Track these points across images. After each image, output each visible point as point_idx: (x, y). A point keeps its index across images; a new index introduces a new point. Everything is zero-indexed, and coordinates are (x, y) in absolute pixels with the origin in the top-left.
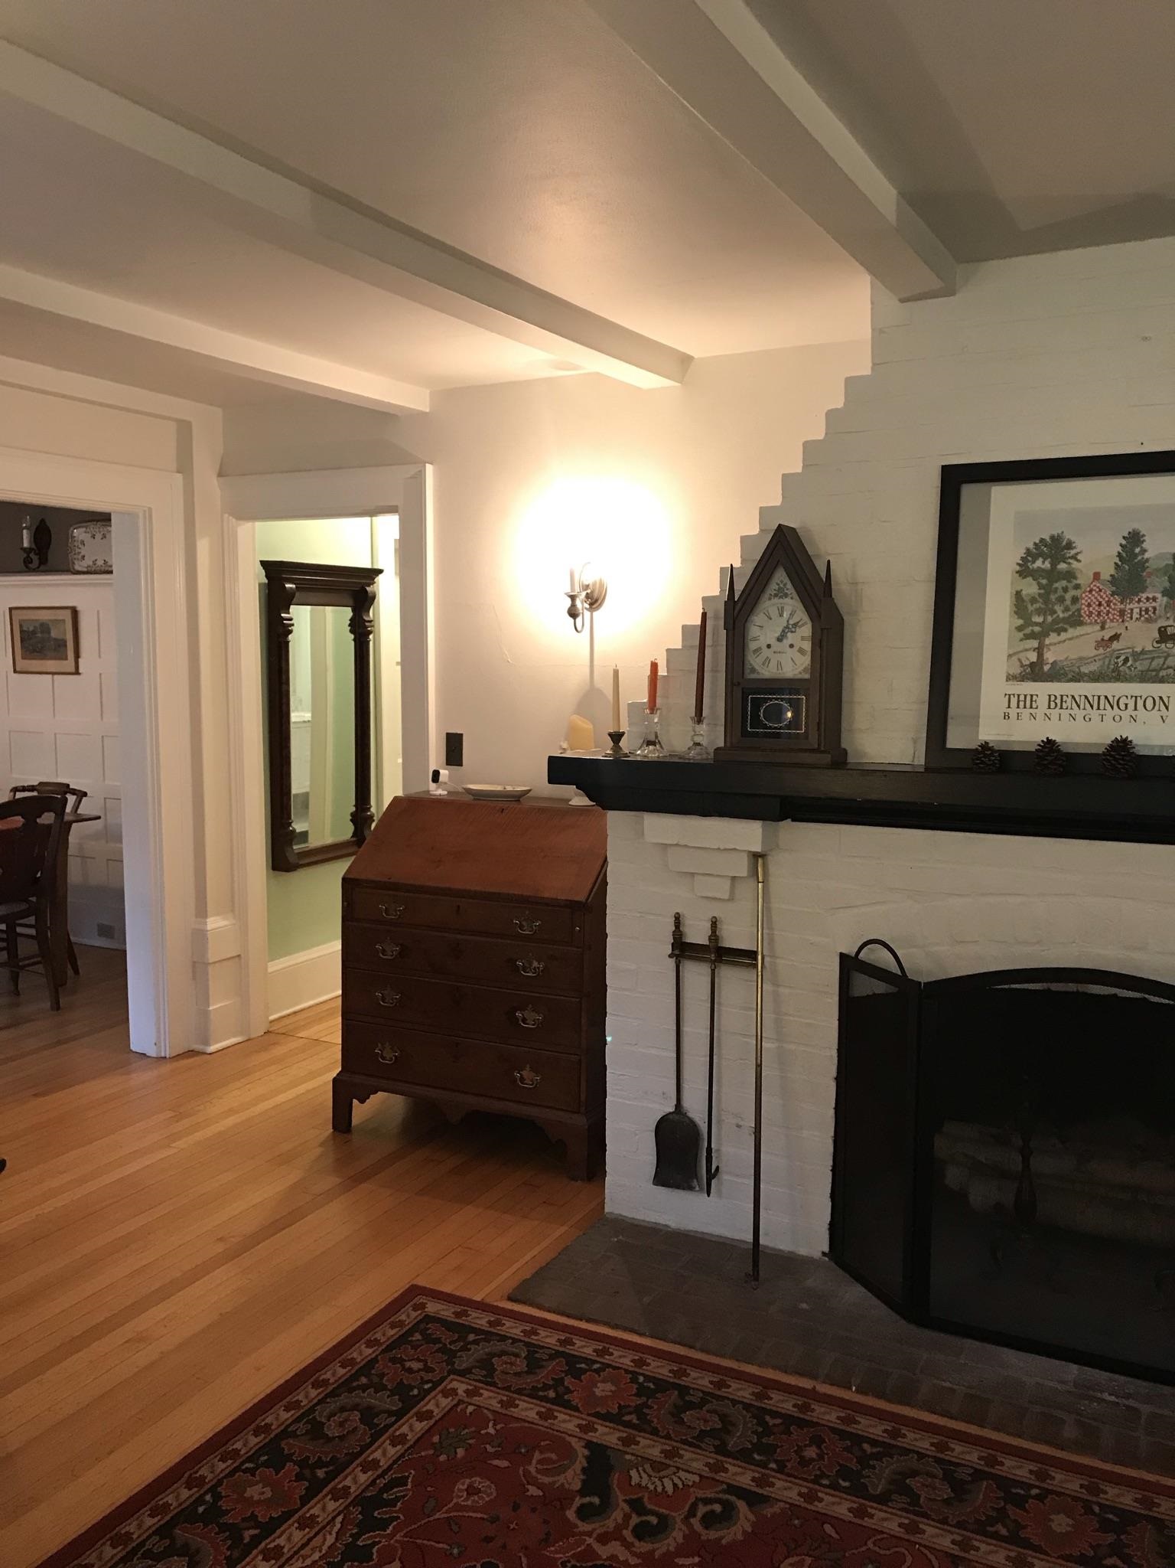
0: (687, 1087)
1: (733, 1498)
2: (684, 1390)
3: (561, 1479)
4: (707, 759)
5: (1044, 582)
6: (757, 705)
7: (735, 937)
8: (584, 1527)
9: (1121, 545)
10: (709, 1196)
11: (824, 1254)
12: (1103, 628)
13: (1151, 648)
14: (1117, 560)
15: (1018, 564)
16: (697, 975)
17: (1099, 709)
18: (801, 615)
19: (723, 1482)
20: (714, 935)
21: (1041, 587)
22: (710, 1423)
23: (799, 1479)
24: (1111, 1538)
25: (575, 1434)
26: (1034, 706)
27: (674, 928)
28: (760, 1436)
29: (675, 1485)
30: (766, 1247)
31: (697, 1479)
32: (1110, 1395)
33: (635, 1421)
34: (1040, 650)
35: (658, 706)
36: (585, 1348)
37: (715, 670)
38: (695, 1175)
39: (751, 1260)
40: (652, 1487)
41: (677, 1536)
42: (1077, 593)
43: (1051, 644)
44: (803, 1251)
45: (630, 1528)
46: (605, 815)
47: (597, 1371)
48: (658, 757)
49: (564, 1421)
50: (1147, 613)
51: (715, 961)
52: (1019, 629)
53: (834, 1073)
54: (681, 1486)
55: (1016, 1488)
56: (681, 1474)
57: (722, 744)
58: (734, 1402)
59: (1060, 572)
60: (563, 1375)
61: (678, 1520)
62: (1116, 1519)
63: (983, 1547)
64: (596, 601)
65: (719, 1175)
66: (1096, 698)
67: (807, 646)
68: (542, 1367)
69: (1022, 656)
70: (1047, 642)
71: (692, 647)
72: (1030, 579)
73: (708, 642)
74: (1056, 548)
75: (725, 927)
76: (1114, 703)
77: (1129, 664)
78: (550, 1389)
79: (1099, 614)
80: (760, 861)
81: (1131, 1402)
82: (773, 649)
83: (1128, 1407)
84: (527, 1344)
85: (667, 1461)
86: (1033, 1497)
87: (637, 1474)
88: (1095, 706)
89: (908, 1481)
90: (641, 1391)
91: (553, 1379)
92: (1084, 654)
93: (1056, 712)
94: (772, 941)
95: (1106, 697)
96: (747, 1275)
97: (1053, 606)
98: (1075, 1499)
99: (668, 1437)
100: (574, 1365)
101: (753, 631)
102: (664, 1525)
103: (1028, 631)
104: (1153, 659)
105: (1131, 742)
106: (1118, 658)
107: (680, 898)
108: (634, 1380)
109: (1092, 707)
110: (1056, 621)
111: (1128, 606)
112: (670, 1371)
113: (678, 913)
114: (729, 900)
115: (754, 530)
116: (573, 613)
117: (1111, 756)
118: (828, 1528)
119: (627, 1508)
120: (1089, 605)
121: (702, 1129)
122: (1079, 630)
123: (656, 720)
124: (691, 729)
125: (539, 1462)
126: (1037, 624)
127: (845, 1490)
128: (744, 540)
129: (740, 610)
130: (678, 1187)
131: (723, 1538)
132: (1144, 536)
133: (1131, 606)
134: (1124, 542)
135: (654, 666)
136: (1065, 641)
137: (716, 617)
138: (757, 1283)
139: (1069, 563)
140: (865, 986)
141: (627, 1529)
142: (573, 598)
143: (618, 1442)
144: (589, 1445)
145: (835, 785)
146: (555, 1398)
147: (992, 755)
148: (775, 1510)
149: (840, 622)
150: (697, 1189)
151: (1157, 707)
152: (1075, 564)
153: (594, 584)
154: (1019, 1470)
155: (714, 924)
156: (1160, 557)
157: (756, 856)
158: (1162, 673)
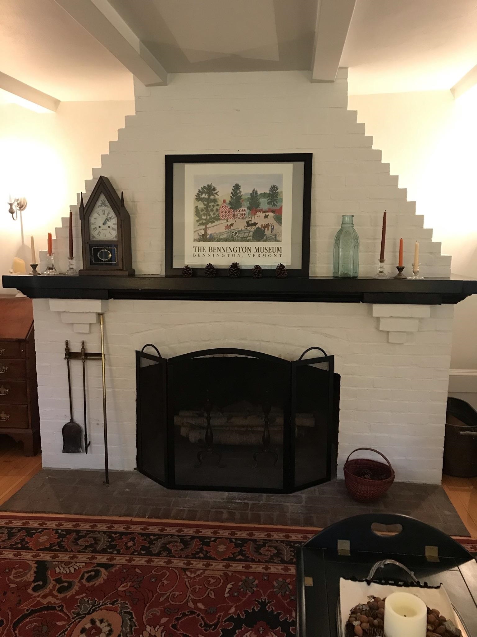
0: (75, 411)
1: (99, 568)
2: (78, 532)
3: (25, 578)
4: (76, 275)
5: (206, 203)
6: (96, 251)
7: (92, 348)
8: (36, 594)
9: (232, 189)
10: (86, 454)
11: (135, 469)
12: (227, 221)
13: (244, 229)
14: (231, 195)
15: (196, 196)
16: (77, 365)
17: (227, 252)
18: (112, 214)
19: (95, 563)
20: (83, 348)
21: (205, 205)
22: (90, 542)
23: (126, 555)
24: (239, 549)
25: (31, 559)
26: (204, 251)
27: (65, 347)
28: (110, 542)
29: (75, 569)
30: (111, 470)
31: (84, 564)
32: (239, 500)
33: (57, 548)
34: (205, 229)
35: (53, 252)
36: (34, 524)
37: (77, 237)
38: (81, 446)
39: (105, 476)
40: (65, 572)
41: (76, 588)
42: (218, 207)
43: (209, 227)
44: (126, 469)
45: (56, 590)
46: (32, 301)
47: (40, 532)
48: (54, 274)
49: (25, 555)
50: (242, 216)
51: (84, 359)
52: (198, 221)
53: (135, 398)
54: (77, 569)
55: (206, 539)
56: (78, 564)
57: (82, 268)
58: (99, 532)
59: (211, 199)
60: (25, 537)
61: (76, 582)
62: (241, 542)
63: (195, 563)
64: (23, 206)
65: (91, 445)
66: (226, 248)
67: (116, 227)
68: (14, 536)
69: (199, 232)
70: (208, 226)
71: (66, 227)
72: (200, 202)
73: (73, 225)
74: (210, 190)
75: (88, 345)
76: (232, 250)
77: (237, 235)
78: (19, 544)
79: (226, 216)
80: (101, 316)
81: (246, 501)
82: (101, 228)
83: (244, 503)
84: (7, 528)
85: (72, 561)
86: (212, 541)
87: (59, 569)
88: (226, 251)
89: (167, 546)
90: (60, 536)
91: (20, 539)
92: (221, 231)
93: (212, 254)
94: (108, 348)
95: (229, 247)
96: (104, 482)
97: (209, 212)
98: (226, 538)
99: (72, 551)
100: (29, 532)
101: (92, 220)
102: (70, 585)
103: (201, 222)
104: (245, 233)
105: (238, 264)
106: (233, 233)
107: (67, 334)
108: (57, 532)
109: (225, 251)
110: (211, 218)
111: (236, 213)
112: (72, 526)
113: (67, 341)
114: (89, 333)
115: (91, 178)
116: (12, 212)
117: (232, 269)
118: (137, 570)
119: (54, 583)
120: (222, 212)
121: (82, 427)
122: (219, 222)
123: (52, 259)
124: (68, 262)
125: (15, 574)
126: (204, 219)
127: (144, 555)
128: (87, 182)
129: (87, 211)
130: (74, 452)
131: (95, 584)
132: (240, 186)
133: (237, 213)
134: (233, 188)
135: (50, 235)
136: (214, 226)
137: (76, 215)
138: (108, 485)
139: (214, 196)
140: (146, 363)
141: (55, 590)
142: (11, 205)
143: (50, 558)
144: (37, 562)
145: (130, 284)
146: (21, 547)
147: (189, 270)
148: (116, 568)
149: (129, 217)
150: (82, 451)
151: (247, 251)
152: (217, 197)
153: (21, 199)
154: (207, 533)
155: (83, 343)
156: (246, 194)
157: (99, 314)
158: (248, 238)
